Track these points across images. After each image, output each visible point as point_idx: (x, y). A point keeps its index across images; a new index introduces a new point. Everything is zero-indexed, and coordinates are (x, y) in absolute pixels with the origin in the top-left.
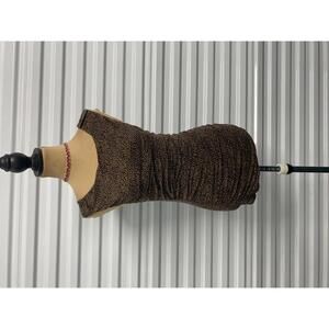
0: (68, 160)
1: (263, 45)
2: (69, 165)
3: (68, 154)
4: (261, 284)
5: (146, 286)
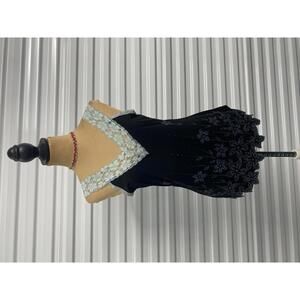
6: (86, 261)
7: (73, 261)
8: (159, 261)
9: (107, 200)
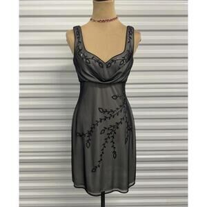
0: (107, 21)
1: (186, 160)
2: (103, 21)
3: (111, 20)
4: (21, 162)
5: (20, 89)
6: (20, 27)
7: (20, 16)
8: (20, 84)
9: (66, 43)
